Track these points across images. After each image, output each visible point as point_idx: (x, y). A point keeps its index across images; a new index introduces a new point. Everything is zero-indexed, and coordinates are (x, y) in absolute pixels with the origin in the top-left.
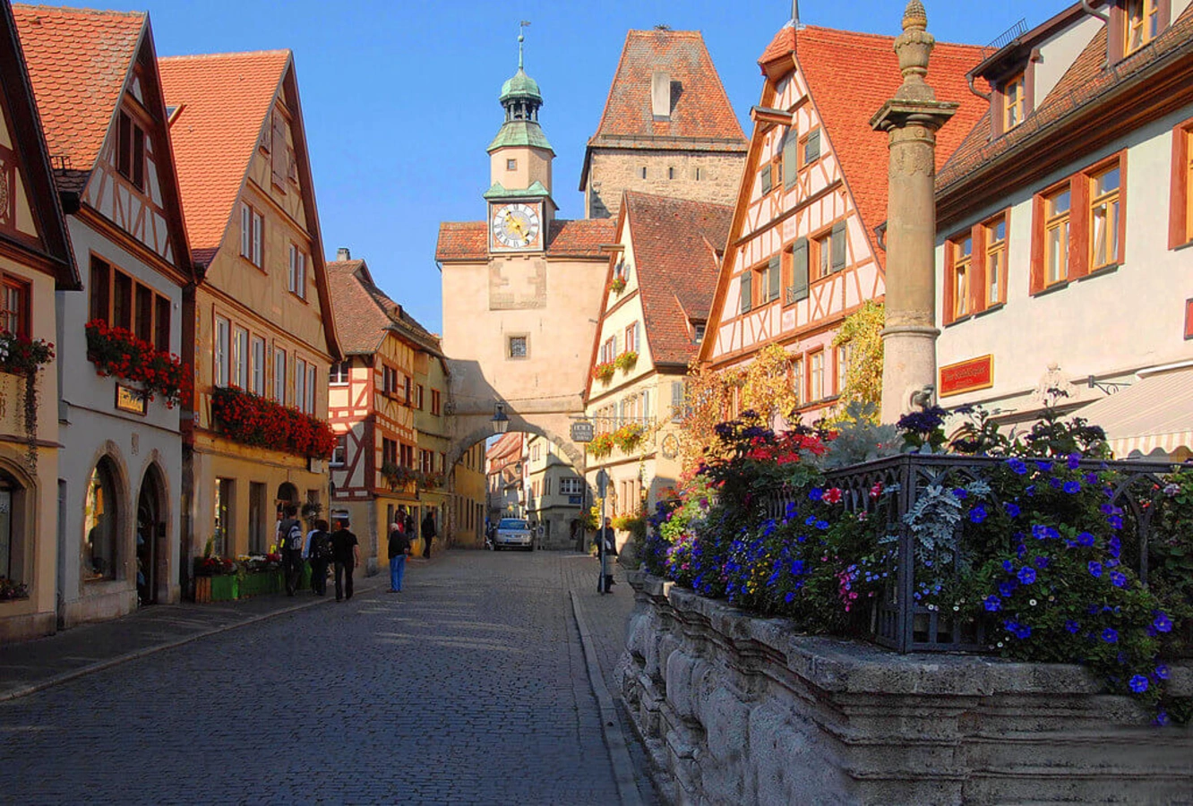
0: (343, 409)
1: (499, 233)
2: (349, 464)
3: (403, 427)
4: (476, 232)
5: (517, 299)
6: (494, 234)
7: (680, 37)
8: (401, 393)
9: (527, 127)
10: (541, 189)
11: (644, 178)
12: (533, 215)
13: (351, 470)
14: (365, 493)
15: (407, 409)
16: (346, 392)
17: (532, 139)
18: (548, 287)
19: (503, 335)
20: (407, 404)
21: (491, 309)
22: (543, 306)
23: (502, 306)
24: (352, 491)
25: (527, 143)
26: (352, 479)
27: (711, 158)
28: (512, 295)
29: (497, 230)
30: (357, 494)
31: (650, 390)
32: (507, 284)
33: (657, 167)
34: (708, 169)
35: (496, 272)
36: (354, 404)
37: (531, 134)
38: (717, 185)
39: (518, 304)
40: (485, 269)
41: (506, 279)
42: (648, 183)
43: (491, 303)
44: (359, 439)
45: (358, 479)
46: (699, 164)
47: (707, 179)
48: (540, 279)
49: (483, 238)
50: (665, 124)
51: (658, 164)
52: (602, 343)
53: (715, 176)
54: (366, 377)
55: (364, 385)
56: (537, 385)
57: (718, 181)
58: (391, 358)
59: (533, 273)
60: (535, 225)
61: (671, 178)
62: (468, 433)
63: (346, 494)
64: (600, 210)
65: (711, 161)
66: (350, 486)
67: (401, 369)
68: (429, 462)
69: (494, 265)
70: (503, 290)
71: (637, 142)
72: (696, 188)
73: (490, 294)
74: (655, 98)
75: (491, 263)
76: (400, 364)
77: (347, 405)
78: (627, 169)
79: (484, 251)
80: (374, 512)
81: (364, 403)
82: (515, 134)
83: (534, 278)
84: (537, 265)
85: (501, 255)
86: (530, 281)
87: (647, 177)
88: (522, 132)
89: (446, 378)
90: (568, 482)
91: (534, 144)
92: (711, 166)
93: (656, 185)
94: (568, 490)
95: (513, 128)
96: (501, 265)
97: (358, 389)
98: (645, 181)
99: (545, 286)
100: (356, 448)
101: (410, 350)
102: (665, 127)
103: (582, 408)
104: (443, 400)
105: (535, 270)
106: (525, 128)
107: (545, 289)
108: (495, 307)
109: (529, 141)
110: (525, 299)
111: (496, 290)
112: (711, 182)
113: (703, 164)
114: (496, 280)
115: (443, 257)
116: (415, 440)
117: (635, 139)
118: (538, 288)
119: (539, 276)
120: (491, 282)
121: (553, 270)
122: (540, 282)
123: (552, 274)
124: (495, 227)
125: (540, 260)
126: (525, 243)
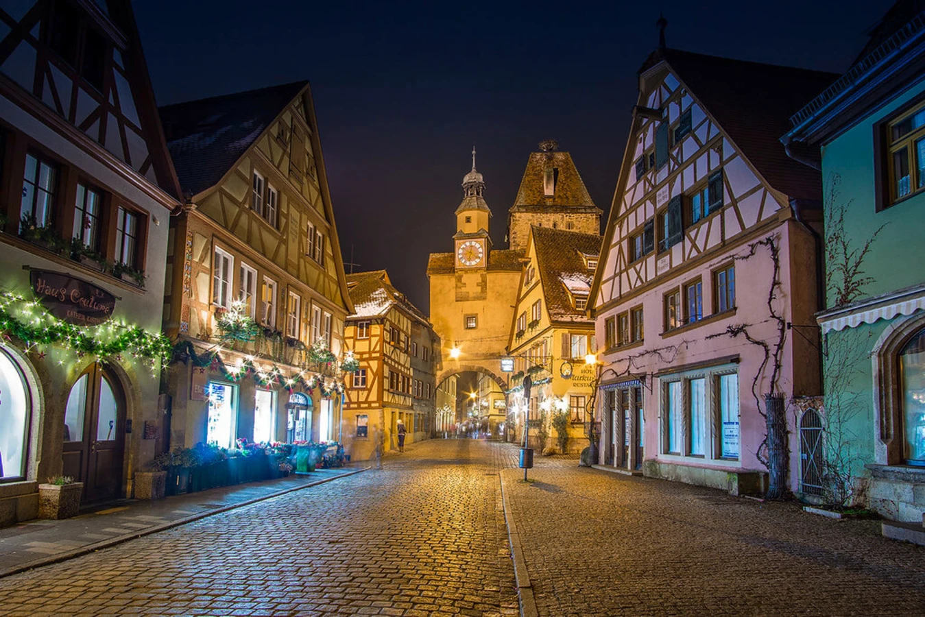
0: (365, 353)
1: (461, 258)
2: (369, 387)
3: (404, 366)
4: (449, 258)
5: (471, 295)
8: (402, 345)
9: (477, 199)
10: (484, 233)
12: (479, 247)
13: (370, 390)
14: (377, 405)
15: (406, 355)
16: (367, 342)
18: (488, 287)
19: (463, 316)
20: (406, 352)
21: (457, 301)
22: (484, 299)
23: (463, 299)
24: (370, 403)
26: (370, 396)
28: (468, 293)
29: (460, 256)
30: (373, 405)
31: (549, 340)
32: (466, 287)
35: (459, 279)
36: (372, 349)
39: (471, 297)
40: (453, 278)
41: (465, 284)
43: (456, 298)
44: (375, 371)
45: (373, 396)
46: (570, 220)
47: (575, 229)
48: (483, 283)
49: (453, 262)
50: (551, 199)
52: (518, 317)
54: (379, 333)
55: (377, 338)
56: (481, 343)
58: (396, 323)
59: (480, 280)
60: (480, 253)
63: (367, 405)
66: (369, 400)
67: (403, 331)
68: (420, 388)
69: (458, 275)
70: (464, 290)
73: (456, 292)
76: (402, 328)
77: (368, 350)
78: (531, 224)
79: (452, 268)
80: (383, 417)
81: (378, 349)
83: (480, 283)
84: (482, 275)
85: (463, 270)
86: (478, 284)
91: (481, 208)
95: (469, 200)
96: (462, 275)
97: (374, 340)
99: (486, 287)
100: (373, 377)
101: (409, 321)
103: (506, 356)
104: (430, 353)
105: (481, 278)
106: (475, 200)
107: (486, 289)
108: (458, 299)
110: (475, 295)
111: (459, 290)
114: (459, 284)
116: (412, 374)
118: (482, 288)
119: (483, 281)
120: (456, 285)
121: (490, 277)
122: (483, 285)
123: (490, 280)
124: (459, 254)
125: (484, 273)
126: (475, 263)
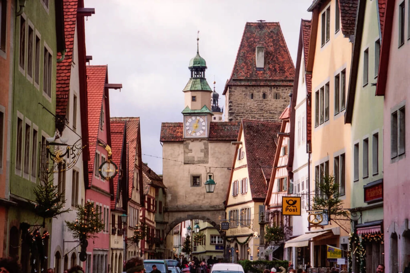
1: (188, 130)
3: (152, 222)
4: (177, 127)
5: (196, 159)
6: (186, 130)
7: (270, 26)
8: (152, 207)
9: (201, 81)
10: (207, 110)
11: (252, 98)
12: (203, 121)
15: (153, 214)
17: (203, 87)
18: (209, 154)
19: (190, 176)
21: (185, 164)
22: (207, 162)
23: (189, 162)
25: (201, 89)
27: (283, 88)
28: (194, 157)
29: (187, 128)
31: (251, 208)
32: (192, 152)
33: (258, 93)
34: (282, 94)
35: (187, 147)
37: (202, 85)
38: (285, 101)
39: (196, 161)
40: (182, 146)
41: (191, 150)
42: (254, 101)
43: (184, 161)
46: (277, 92)
47: (281, 98)
48: (205, 151)
49: (181, 131)
50: (261, 72)
51: (258, 92)
52: (233, 182)
53: (284, 97)
56: (204, 198)
57: (285, 100)
59: (203, 147)
60: (204, 126)
61: (264, 98)
62: (173, 220)
64: (232, 114)
65: (282, 90)
67: (152, 197)
68: (158, 235)
69: (186, 144)
70: (190, 155)
71: (249, 82)
72: (276, 103)
73: (184, 157)
74: (257, 59)
75: (185, 143)
78: (244, 95)
79: (181, 137)
82: (196, 84)
83: (203, 150)
84: (205, 144)
85: (189, 139)
86: (202, 151)
87: (254, 98)
88: (199, 84)
89: (164, 196)
90: (215, 237)
91: (204, 89)
92: (282, 92)
93: (257, 102)
94: (215, 242)
95: (194, 82)
96: (189, 143)
98: (252, 100)
99: (208, 154)
102: (261, 74)
103: (224, 209)
104: (163, 205)
105: (204, 146)
106: (199, 82)
107: (208, 155)
108: (186, 162)
109: (202, 88)
110: (199, 159)
111: (187, 155)
112: (282, 100)
113: (278, 92)
114: (187, 151)
115: (163, 140)
116: (155, 226)
117: (248, 80)
118: (205, 154)
119: (205, 148)
120: (184, 151)
121: (211, 146)
122: (206, 151)
123: (211, 148)
124: (186, 126)
125: (207, 142)
126: (200, 134)
